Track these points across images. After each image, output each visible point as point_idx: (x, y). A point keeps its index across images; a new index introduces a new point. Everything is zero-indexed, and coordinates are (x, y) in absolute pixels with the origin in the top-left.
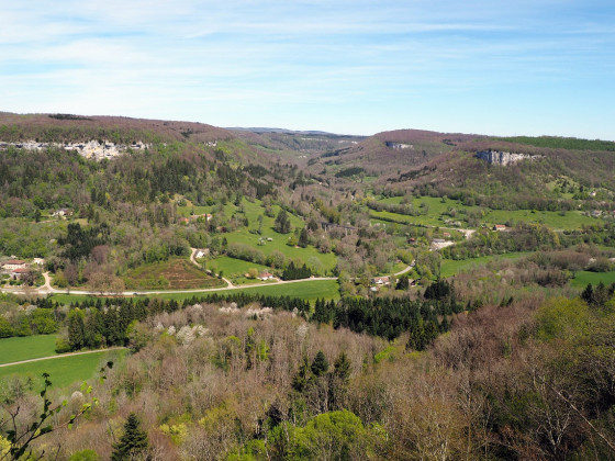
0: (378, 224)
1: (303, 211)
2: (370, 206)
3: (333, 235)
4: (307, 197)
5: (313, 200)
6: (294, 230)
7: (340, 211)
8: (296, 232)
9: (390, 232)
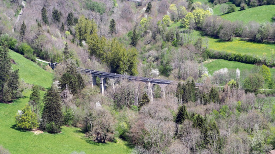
0: (224, 71)
1: (48, 48)
2: (202, 29)
3: (120, 101)
4: (56, 16)
5: (71, 20)
6: (28, 93)
7: (134, 43)
8: (34, 97)
9: (252, 88)
